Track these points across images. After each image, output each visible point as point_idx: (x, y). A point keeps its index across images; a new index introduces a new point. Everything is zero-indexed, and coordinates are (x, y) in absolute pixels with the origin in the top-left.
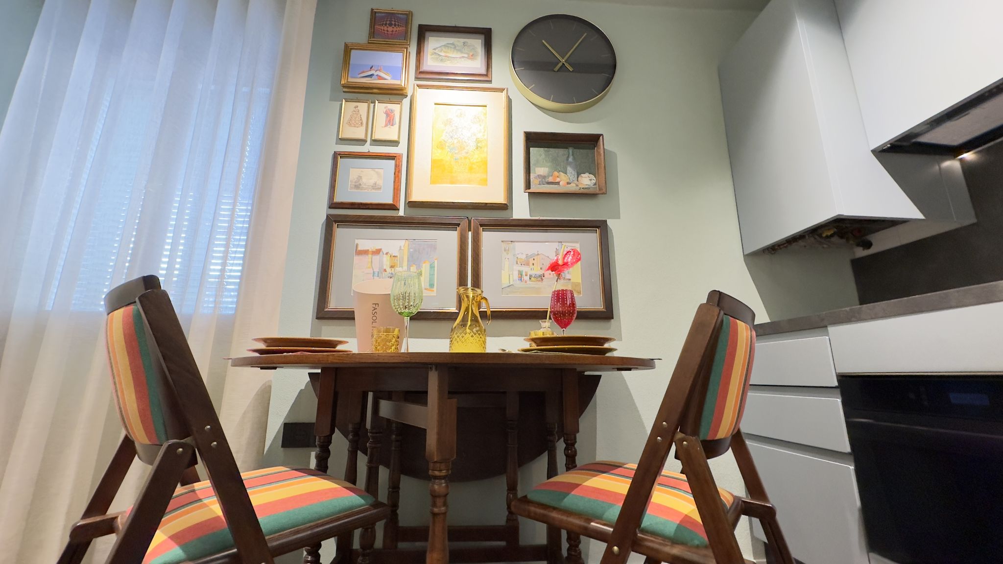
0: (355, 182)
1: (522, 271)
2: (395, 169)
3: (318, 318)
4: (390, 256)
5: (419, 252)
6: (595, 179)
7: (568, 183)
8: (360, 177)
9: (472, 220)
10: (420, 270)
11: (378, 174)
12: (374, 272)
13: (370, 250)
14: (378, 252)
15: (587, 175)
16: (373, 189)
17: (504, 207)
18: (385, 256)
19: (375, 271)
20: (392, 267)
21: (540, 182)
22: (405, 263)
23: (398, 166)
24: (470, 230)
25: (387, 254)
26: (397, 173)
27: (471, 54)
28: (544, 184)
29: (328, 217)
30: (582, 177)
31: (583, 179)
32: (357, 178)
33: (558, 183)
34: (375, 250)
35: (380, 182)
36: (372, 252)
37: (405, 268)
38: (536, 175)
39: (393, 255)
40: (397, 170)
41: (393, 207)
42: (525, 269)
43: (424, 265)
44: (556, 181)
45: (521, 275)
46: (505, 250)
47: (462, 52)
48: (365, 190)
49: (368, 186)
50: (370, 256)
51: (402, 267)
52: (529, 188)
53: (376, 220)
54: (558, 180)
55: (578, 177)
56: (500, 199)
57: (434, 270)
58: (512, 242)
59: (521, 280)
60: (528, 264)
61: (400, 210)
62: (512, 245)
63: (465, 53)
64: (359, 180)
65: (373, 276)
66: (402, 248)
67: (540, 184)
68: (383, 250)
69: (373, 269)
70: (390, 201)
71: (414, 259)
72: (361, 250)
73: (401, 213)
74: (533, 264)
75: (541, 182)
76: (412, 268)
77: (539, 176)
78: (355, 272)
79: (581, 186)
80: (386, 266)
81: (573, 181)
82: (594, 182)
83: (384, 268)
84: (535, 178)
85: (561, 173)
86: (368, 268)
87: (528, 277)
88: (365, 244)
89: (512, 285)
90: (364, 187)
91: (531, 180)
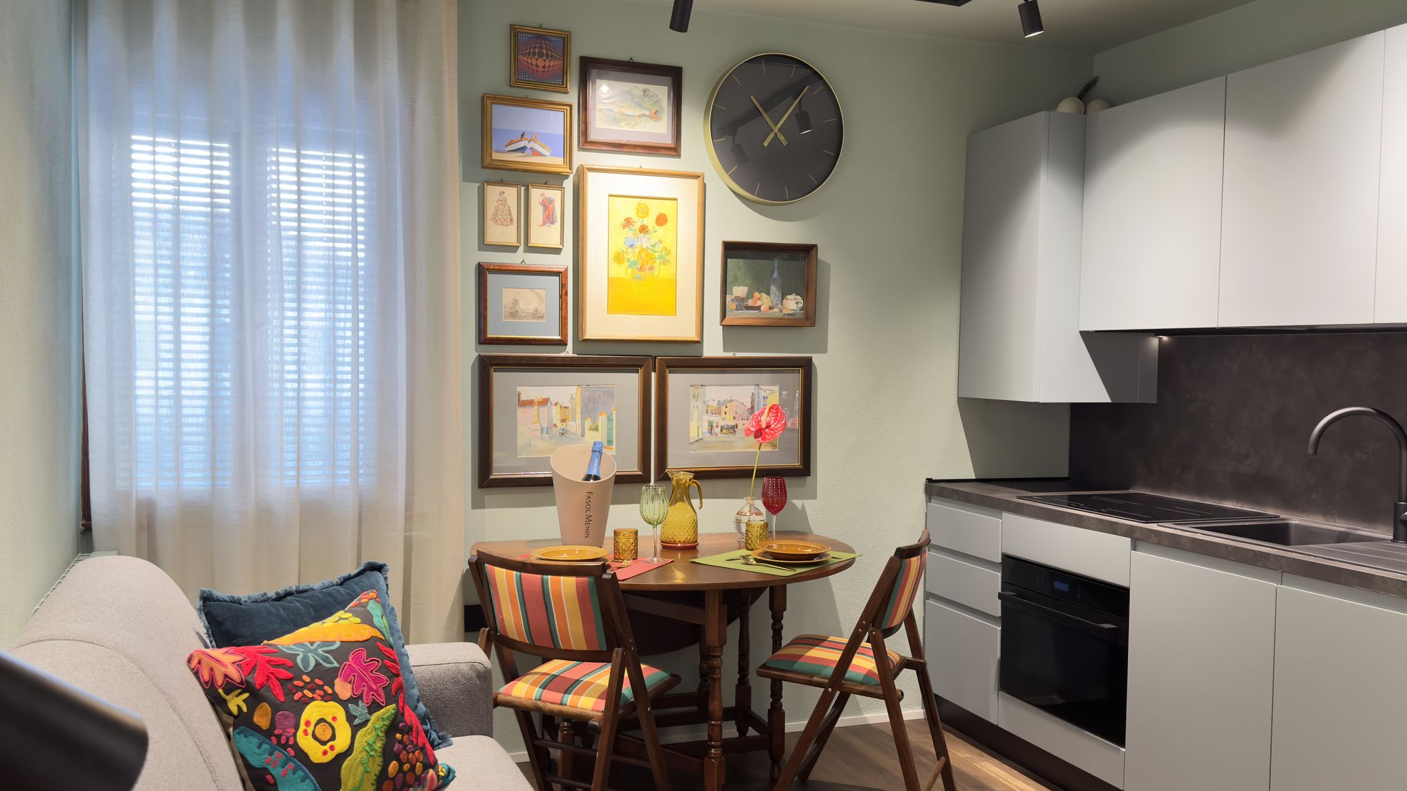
0: (510, 308)
1: (713, 422)
2: (560, 290)
3: (481, 487)
4: (561, 407)
5: (594, 401)
6: (802, 302)
7: (771, 308)
8: (516, 302)
9: (657, 360)
11: (538, 295)
12: (542, 428)
13: (535, 400)
14: (545, 402)
15: (792, 297)
16: (533, 317)
17: (695, 344)
18: (554, 407)
19: (543, 426)
20: (563, 421)
21: (737, 306)
22: (578, 416)
23: (563, 287)
24: (654, 372)
25: (556, 404)
26: (562, 296)
27: (654, 111)
28: (741, 310)
29: (480, 357)
31: (789, 301)
32: (512, 302)
33: (758, 308)
34: (541, 400)
35: (542, 309)
36: (538, 402)
37: (579, 421)
38: (733, 297)
39: (564, 406)
40: (563, 293)
41: (560, 344)
42: (716, 419)
43: (600, 418)
44: (757, 305)
45: (712, 426)
46: (694, 397)
47: (642, 107)
48: (524, 319)
49: (527, 313)
50: (536, 407)
51: (575, 421)
52: (725, 319)
53: (542, 362)
54: (759, 303)
55: (782, 300)
56: (691, 335)
57: (612, 423)
58: (702, 386)
59: (711, 432)
60: (719, 413)
61: (567, 348)
62: (701, 390)
63: (646, 109)
64: (515, 305)
65: (541, 433)
66: (574, 396)
67: (737, 310)
68: (551, 399)
69: (541, 425)
70: (555, 335)
71: (589, 409)
72: (525, 400)
73: (570, 352)
74: (725, 413)
76: (586, 421)
77: (737, 299)
78: (520, 428)
79: (785, 312)
80: (557, 420)
81: (777, 304)
82: (801, 305)
83: (554, 422)
84: (732, 300)
85: (763, 294)
86: (535, 423)
87: (719, 429)
88: (528, 393)
89: (701, 439)
90: (523, 314)
91: (727, 303)
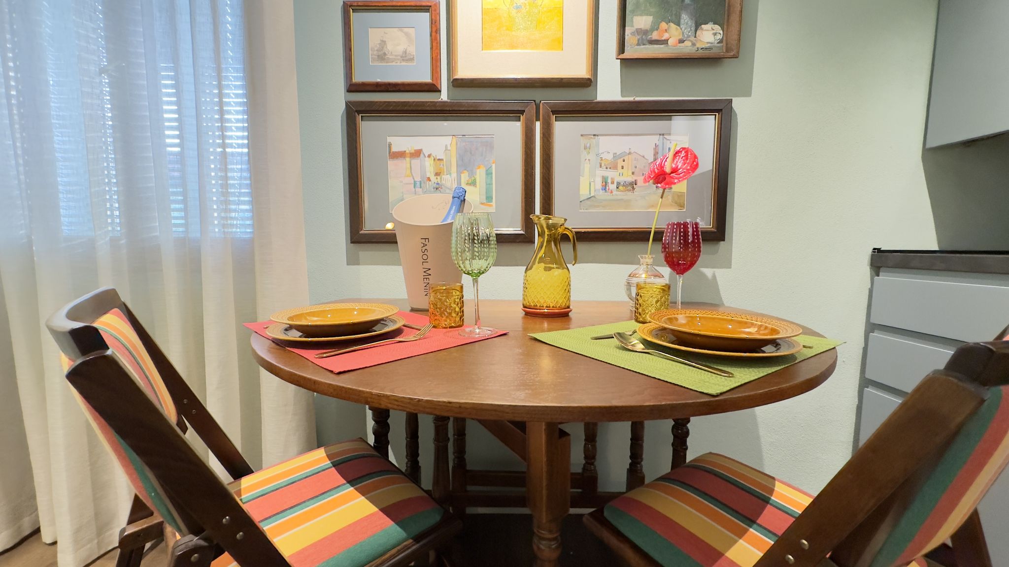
0: (377, 50)
1: (608, 178)
2: (431, 28)
3: (352, 242)
4: (434, 160)
5: (471, 153)
6: (721, 32)
7: (681, 41)
8: (383, 43)
9: (541, 105)
10: (473, 179)
11: (407, 34)
12: (414, 181)
13: (407, 152)
14: (417, 154)
15: (709, 26)
16: (403, 60)
17: (587, 83)
18: (427, 159)
19: (416, 180)
20: (437, 174)
21: (638, 41)
22: (454, 169)
23: (435, 23)
24: (538, 119)
25: (429, 156)
26: (434, 34)
28: (644, 45)
29: (349, 105)
30: (702, 29)
31: (704, 32)
32: (380, 44)
33: (665, 42)
34: (413, 151)
35: (412, 50)
36: (410, 153)
37: (454, 175)
38: (634, 29)
39: (438, 158)
40: (434, 30)
41: (433, 88)
42: (610, 174)
43: (478, 171)
44: (663, 39)
45: (606, 183)
46: (585, 148)
48: (392, 62)
49: (396, 56)
50: (408, 159)
51: (450, 174)
52: (623, 52)
53: (411, 108)
54: (666, 36)
55: (696, 31)
56: (581, 71)
57: (492, 178)
58: (594, 135)
59: (605, 189)
60: (615, 167)
61: (442, 92)
62: (594, 141)
64: (383, 47)
65: (414, 187)
66: (449, 148)
67: (638, 44)
68: (424, 151)
69: (413, 178)
70: (427, 79)
71: (465, 163)
72: (396, 152)
73: (444, 96)
74: (623, 168)
75: (640, 41)
76: (462, 175)
77: (639, 31)
78: (392, 182)
79: (699, 45)
80: (430, 172)
81: (688, 36)
82: (719, 37)
83: (428, 176)
84: (633, 34)
85: (672, 25)
86: (407, 176)
87: (615, 185)
88: (400, 144)
89: (594, 197)
90: (390, 57)
91: (626, 37)
